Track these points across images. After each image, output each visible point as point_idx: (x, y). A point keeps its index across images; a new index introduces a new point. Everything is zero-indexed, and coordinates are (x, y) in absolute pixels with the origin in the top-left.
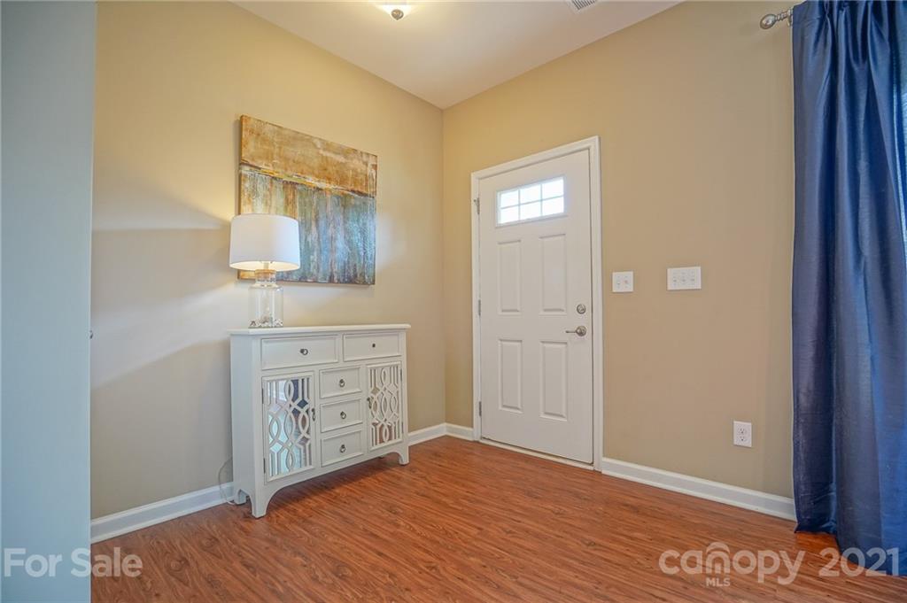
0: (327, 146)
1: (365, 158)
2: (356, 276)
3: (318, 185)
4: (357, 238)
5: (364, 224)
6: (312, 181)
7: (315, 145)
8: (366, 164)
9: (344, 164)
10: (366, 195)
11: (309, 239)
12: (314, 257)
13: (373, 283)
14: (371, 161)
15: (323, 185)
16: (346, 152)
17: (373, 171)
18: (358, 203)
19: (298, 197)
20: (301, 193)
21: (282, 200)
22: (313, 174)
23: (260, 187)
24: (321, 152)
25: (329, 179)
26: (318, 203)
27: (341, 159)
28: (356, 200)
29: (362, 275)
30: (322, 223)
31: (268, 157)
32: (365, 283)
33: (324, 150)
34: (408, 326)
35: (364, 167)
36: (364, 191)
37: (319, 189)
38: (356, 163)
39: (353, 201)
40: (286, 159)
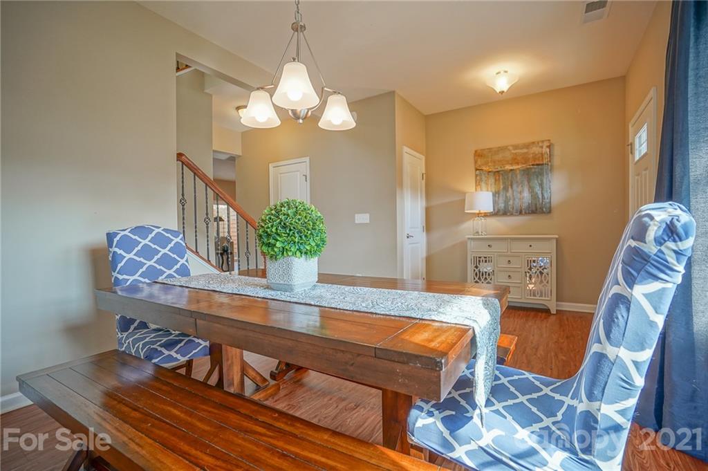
0: (516, 147)
1: (540, 144)
2: (536, 210)
3: (512, 168)
4: (538, 190)
5: (542, 181)
6: (508, 167)
7: (509, 150)
8: (542, 147)
9: (526, 153)
10: (543, 164)
11: (508, 195)
12: (511, 202)
13: (550, 212)
14: (546, 144)
15: (515, 167)
16: (527, 146)
17: (548, 150)
18: (537, 170)
19: (501, 177)
20: (502, 174)
21: (493, 181)
22: (508, 163)
23: (483, 177)
24: (513, 151)
25: (518, 164)
26: (512, 177)
27: (525, 150)
28: (537, 169)
29: (542, 208)
30: (515, 186)
31: (486, 164)
32: (543, 212)
33: (514, 150)
34: (557, 236)
35: (540, 150)
36: (541, 163)
37: (511, 170)
38: (536, 150)
39: (533, 170)
40: (494, 162)
